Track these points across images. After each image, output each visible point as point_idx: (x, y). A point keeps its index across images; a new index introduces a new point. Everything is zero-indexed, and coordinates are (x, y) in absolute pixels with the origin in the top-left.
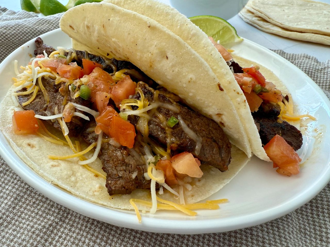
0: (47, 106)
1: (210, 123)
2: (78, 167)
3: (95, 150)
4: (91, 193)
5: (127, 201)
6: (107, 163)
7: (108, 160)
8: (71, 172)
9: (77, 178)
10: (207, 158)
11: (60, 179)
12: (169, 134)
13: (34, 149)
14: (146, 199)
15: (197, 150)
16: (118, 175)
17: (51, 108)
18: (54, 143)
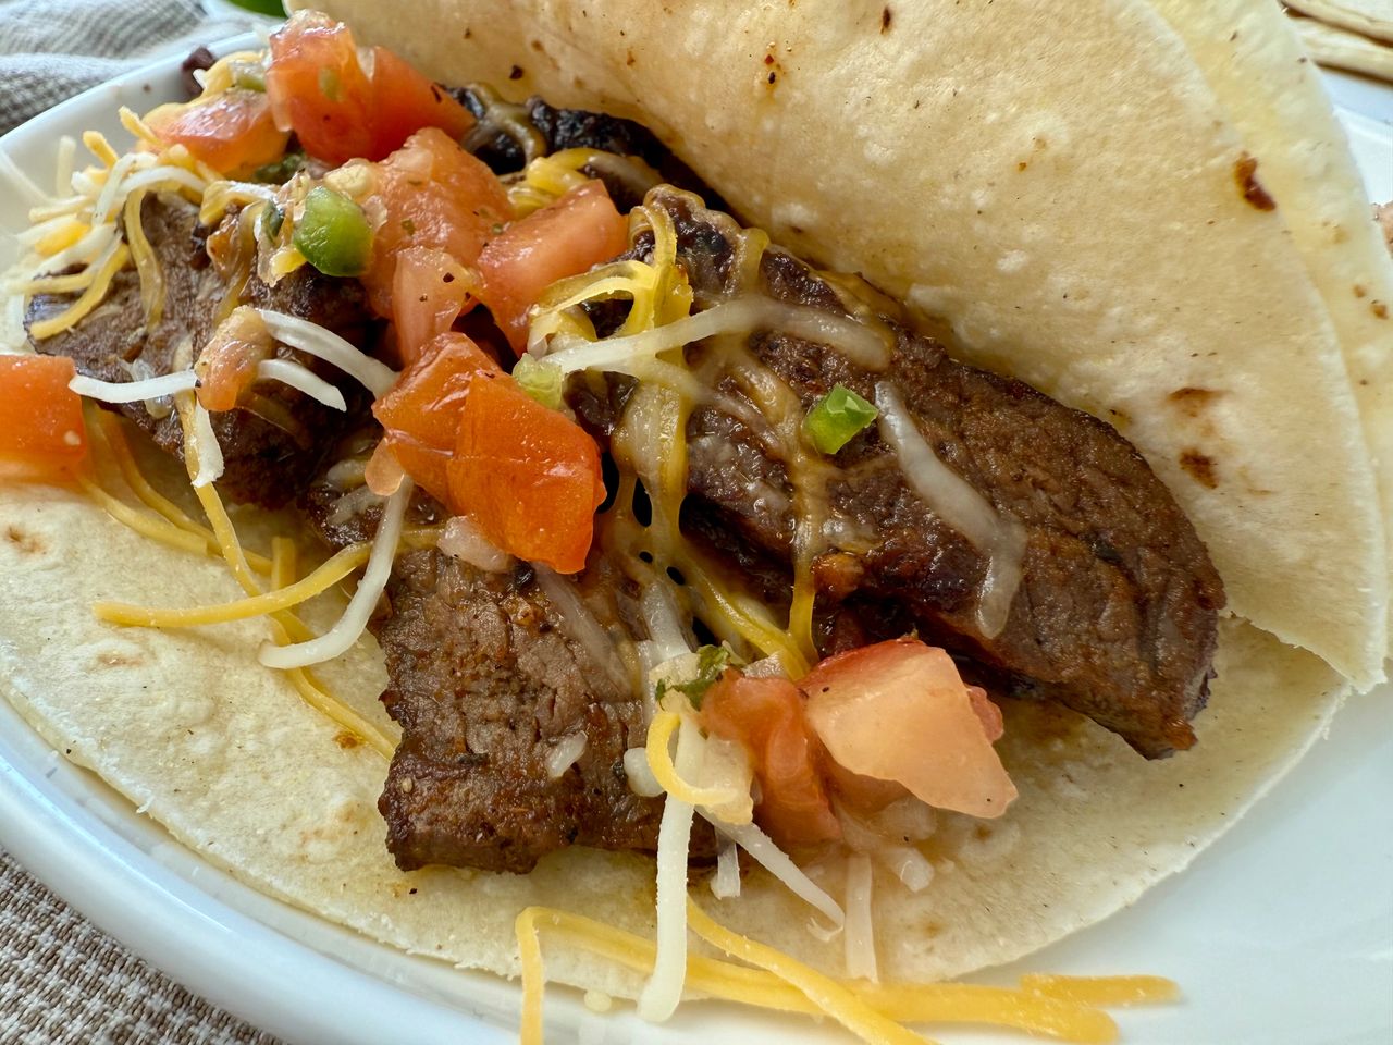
0: (145, 338)
1: (1085, 439)
2: (255, 680)
3: (354, 590)
4: (284, 846)
5: (502, 915)
6: (414, 668)
7: (421, 655)
8: (205, 704)
9: (229, 744)
10: (1052, 662)
11: (120, 738)
12: (813, 495)
13: (34, 562)
14: (625, 919)
15: (992, 602)
16: (468, 749)
17: (161, 348)
18: (159, 541)
